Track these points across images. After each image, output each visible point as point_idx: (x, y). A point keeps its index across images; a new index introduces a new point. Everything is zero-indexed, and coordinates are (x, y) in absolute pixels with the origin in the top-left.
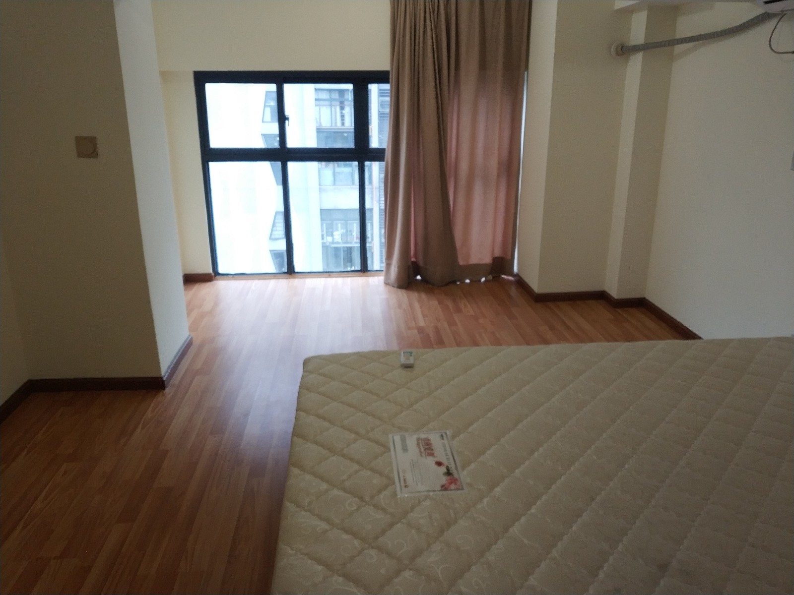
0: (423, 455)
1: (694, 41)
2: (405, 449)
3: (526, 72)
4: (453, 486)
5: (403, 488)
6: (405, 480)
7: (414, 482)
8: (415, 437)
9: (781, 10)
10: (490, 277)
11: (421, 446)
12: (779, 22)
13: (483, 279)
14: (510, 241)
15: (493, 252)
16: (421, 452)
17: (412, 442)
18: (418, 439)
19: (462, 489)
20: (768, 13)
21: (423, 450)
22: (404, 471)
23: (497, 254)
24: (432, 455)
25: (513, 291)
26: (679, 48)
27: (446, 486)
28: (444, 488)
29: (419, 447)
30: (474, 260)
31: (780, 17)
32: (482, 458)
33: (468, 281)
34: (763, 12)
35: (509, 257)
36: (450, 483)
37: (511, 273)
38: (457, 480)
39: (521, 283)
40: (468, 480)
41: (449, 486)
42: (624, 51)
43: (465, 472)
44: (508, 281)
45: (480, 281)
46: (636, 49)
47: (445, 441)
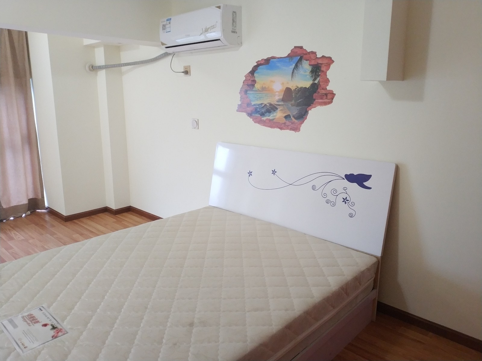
0: (31, 324)
1: (132, 65)
2: (15, 326)
3: (31, 79)
4: (60, 334)
5: (24, 350)
6: (23, 344)
7: (30, 342)
8: (20, 316)
9: (172, 52)
10: (29, 213)
11: (27, 320)
12: (173, 57)
13: (24, 215)
14: (39, 187)
15: (27, 195)
16: (28, 324)
17: (18, 320)
18: (23, 317)
19: (67, 333)
20: (167, 53)
21: (29, 322)
22: (20, 339)
23: (31, 196)
24: (38, 322)
25: (47, 218)
26: (124, 69)
27: (55, 336)
28: (54, 337)
29: (26, 321)
30: (14, 203)
31: (173, 55)
32: (73, 311)
33: (12, 218)
34: (165, 52)
35: (40, 197)
36: (58, 333)
37: (44, 208)
38: (61, 329)
39: (52, 213)
40: (69, 327)
41: (57, 335)
42: (94, 68)
43: (65, 323)
44: (42, 213)
45: (21, 216)
46: (100, 68)
47: (44, 311)
